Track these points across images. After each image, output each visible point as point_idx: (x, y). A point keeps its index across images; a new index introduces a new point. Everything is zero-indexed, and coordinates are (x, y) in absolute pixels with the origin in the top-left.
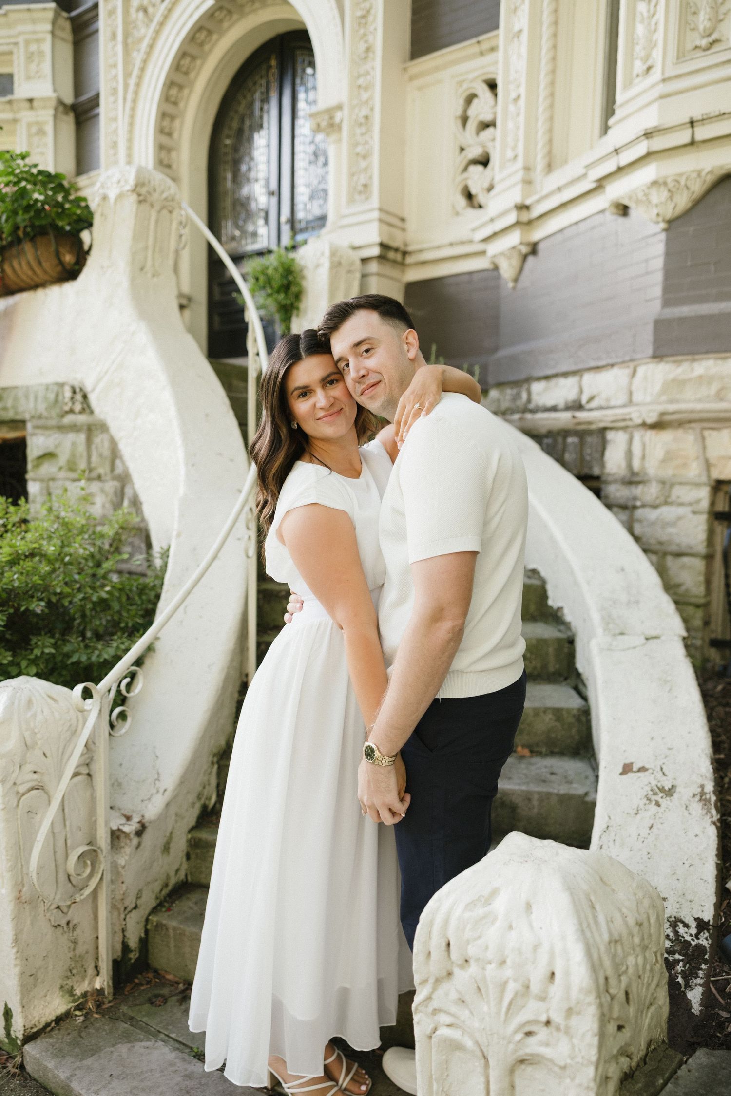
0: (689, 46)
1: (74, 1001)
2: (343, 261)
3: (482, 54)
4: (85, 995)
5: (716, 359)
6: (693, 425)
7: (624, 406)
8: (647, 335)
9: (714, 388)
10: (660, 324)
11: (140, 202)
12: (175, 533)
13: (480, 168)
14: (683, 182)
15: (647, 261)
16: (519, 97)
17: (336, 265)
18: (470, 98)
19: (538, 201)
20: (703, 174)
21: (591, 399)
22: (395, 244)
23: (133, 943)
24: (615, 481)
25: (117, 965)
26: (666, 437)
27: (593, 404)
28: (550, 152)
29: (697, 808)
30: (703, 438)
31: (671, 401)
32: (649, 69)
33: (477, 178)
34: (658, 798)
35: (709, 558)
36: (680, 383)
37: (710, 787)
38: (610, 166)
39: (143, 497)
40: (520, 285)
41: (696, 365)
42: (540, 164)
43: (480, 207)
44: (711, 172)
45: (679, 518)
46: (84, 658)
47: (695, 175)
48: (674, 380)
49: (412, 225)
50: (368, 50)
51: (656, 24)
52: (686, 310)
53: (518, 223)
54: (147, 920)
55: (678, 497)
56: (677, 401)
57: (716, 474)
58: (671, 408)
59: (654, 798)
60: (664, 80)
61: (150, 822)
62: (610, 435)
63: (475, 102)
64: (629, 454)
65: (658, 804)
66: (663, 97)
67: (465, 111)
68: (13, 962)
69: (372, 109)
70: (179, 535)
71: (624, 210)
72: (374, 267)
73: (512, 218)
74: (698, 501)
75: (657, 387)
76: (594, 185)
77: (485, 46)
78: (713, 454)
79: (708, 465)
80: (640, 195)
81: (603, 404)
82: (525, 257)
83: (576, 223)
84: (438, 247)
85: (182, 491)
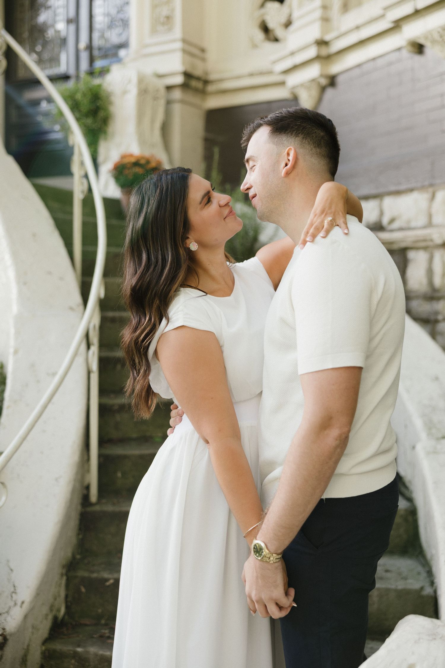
2: (149, 89)
7: (424, 227)
12: (12, 350)
13: (275, 4)
17: (143, 92)
19: (337, 38)
21: (392, 221)
22: (198, 72)
24: (417, 297)
27: (395, 225)
33: (274, 14)
38: (407, 9)
42: (336, 3)
43: (276, 40)
49: (212, 56)
53: (318, 58)
61: (11, 635)
62: (411, 255)
64: (430, 272)
70: (16, 352)
71: (419, 48)
72: (177, 94)
73: (312, 52)
76: (391, 25)
80: (436, 36)
81: (404, 225)
82: (323, 89)
83: (374, 59)
84: (239, 77)
85: (15, 309)
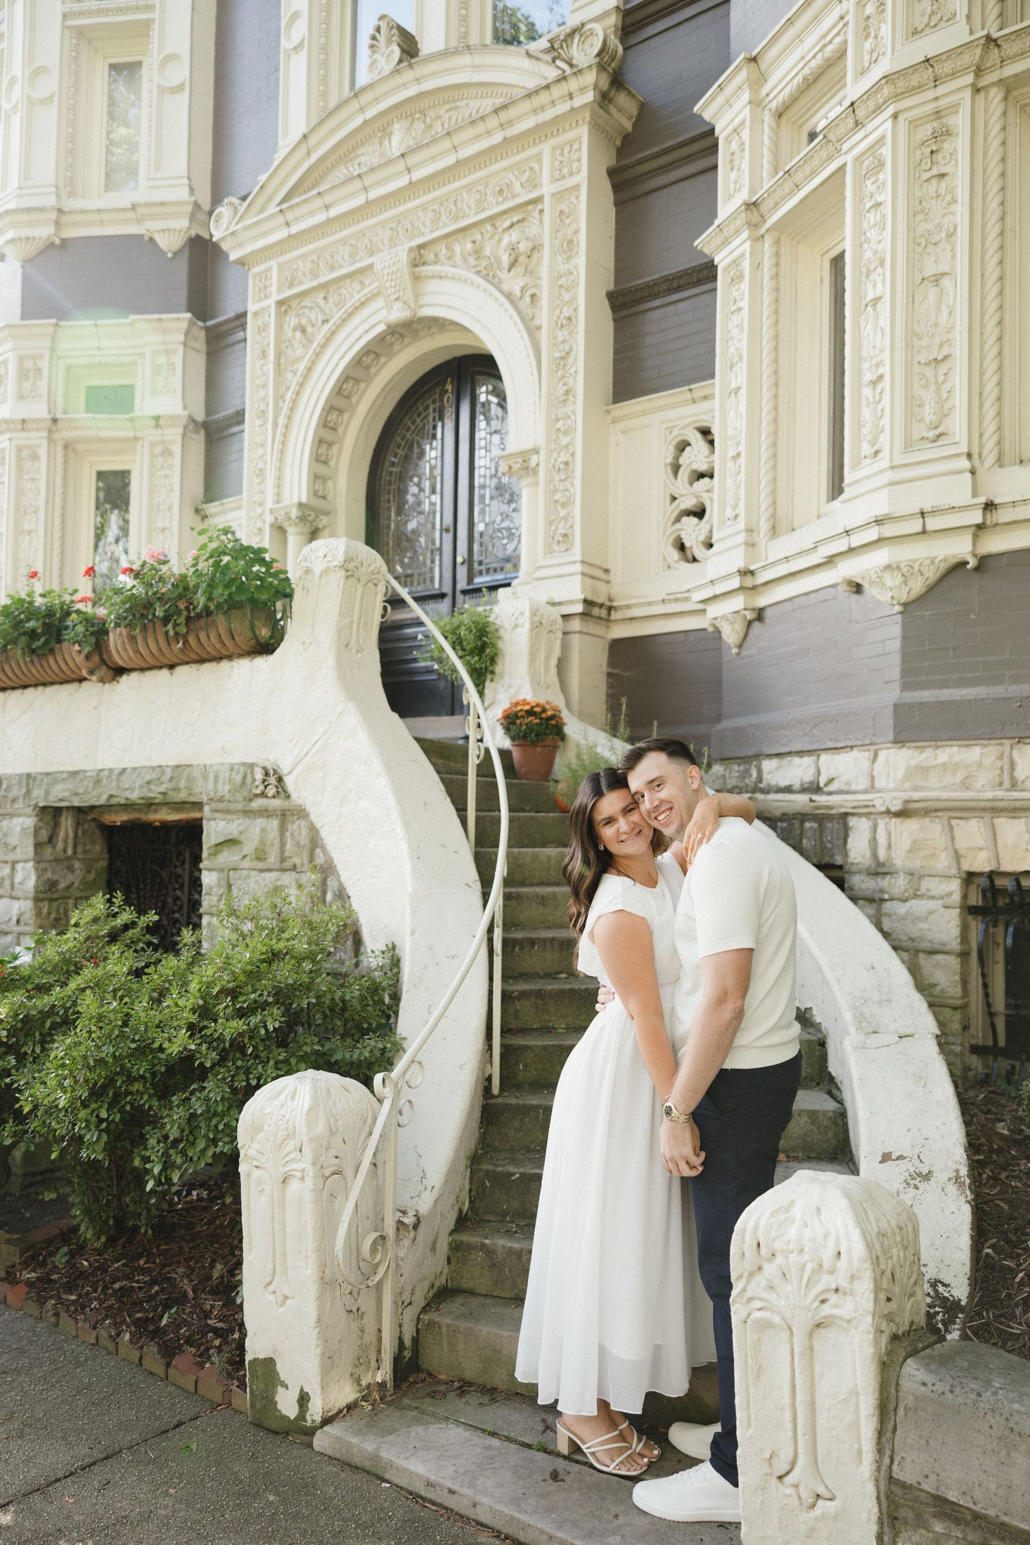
0: (916, 437)
1: (361, 1391)
2: (544, 621)
3: (694, 401)
4: (369, 1386)
5: (959, 746)
6: (939, 814)
8: (888, 719)
9: (959, 776)
10: (898, 708)
11: (348, 577)
12: (408, 931)
13: (694, 520)
14: (916, 568)
15: (883, 641)
16: (739, 455)
17: (537, 626)
18: (683, 446)
19: (764, 567)
20: (937, 561)
21: (831, 781)
22: (599, 599)
23: (408, 1341)
24: (860, 872)
25: (397, 1360)
26: (912, 825)
27: (831, 788)
28: (774, 515)
29: (952, 1189)
30: (951, 828)
31: (916, 789)
32: (877, 452)
33: (692, 531)
34: (916, 1182)
35: (964, 955)
36: (924, 770)
37: (964, 1171)
38: (841, 545)
39: (351, 891)
40: (744, 653)
41: (939, 751)
42: (764, 526)
43: (695, 560)
44: (945, 560)
45: (931, 913)
46: (348, 1056)
47: (928, 562)
48: (917, 767)
49: (617, 577)
50: (567, 392)
51: (881, 393)
52: (926, 695)
53: (741, 588)
54: (418, 1319)
55: (928, 890)
56: (922, 789)
57: (966, 867)
58: (916, 795)
59: (912, 1182)
60: (892, 468)
61: (424, 1217)
62: (852, 821)
63: (688, 449)
64: (874, 842)
65: (916, 1188)
66: (891, 484)
67: (677, 458)
68: (314, 1342)
69: (573, 455)
70: (413, 933)
71: (858, 588)
72: (576, 625)
73: (735, 583)
74: (949, 895)
75: (900, 773)
76: (824, 560)
77: (698, 394)
78: (962, 844)
79: (958, 857)
80: (874, 576)
81: (843, 787)
82: (750, 623)
83: (806, 594)
84: (649, 604)
